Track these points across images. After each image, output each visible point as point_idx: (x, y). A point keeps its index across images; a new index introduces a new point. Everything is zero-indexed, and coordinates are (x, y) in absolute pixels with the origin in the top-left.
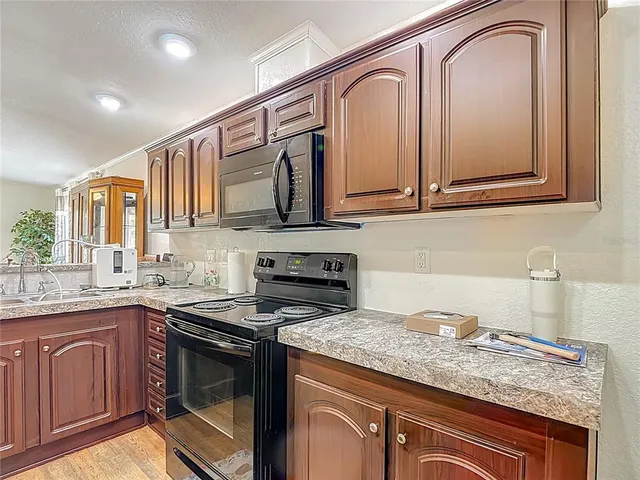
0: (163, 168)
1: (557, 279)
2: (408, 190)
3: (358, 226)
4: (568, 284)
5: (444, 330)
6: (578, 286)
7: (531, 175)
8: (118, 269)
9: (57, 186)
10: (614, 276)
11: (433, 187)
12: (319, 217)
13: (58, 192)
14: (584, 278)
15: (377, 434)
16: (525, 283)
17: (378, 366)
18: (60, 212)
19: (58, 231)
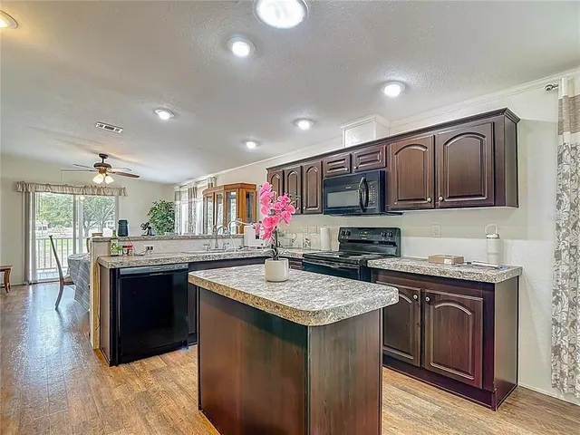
0: (281, 181)
1: (498, 238)
2: (429, 199)
3: (401, 214)
4: (505, 241)
5: (446, 261)
6: (510, 241)
7: (481, 196)
8: (257, 237)
10: (524, 237)
11: (441, 198)
12: (384, 210)
13: (177, 188)
14: (513, 238)
15: (417, 300)
16: (485, 240)
17: (417, 271)
18: (178, 202)
19: (177, 215)
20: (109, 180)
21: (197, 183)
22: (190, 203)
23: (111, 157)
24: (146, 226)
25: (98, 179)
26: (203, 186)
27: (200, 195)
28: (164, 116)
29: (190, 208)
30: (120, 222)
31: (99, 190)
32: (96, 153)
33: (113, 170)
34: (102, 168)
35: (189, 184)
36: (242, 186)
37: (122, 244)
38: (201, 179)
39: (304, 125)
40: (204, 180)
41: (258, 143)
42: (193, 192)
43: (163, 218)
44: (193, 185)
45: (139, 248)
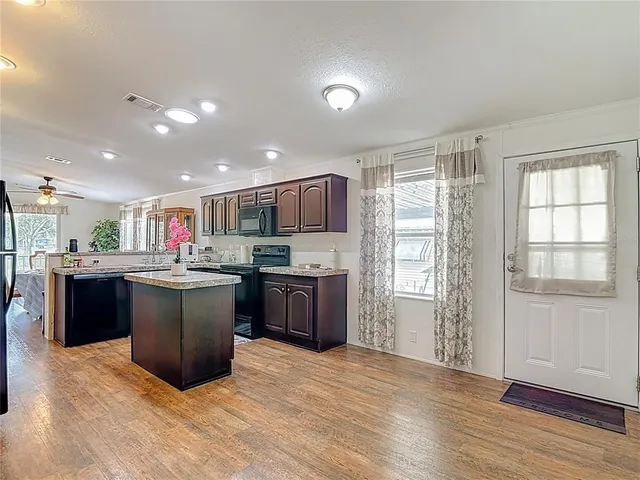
0: (211, 207)
1: (336, 251)
2: (296, 227)
4: (339, 253)
5: (307, 266)
6: (342, 253)
7: (320, 225)
8: (190, 254)
9: (120, 204)
11: (302, 226)
12: (274, 233)
13: (122, 208)
15: (284, 291)
16: (328, 253)
18: (123, 221)
19: (122, 233)
20: (54, 201)
21: (142, 203)
22: (135, 223)
23: (56, 179)
24: (93, 245)
25: (43, 200)
26: (148, 206)
27: (144, 216)
28: (109, 156)
29: (135, 227)
30: (71, 241)
31: (40, 209)
32: (40, 176)
33: (58, 192)
34: (47, 190)
35: (135, 204)
36: (181, 210)
37: (73, 258)
38: (145, 200)
39: (223, 168)
40: (149, 201)
41: (192, 177)
42: (138, 212)
43: (108, 236)
44: (138, 206)
45: (87, 261)
